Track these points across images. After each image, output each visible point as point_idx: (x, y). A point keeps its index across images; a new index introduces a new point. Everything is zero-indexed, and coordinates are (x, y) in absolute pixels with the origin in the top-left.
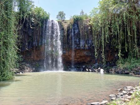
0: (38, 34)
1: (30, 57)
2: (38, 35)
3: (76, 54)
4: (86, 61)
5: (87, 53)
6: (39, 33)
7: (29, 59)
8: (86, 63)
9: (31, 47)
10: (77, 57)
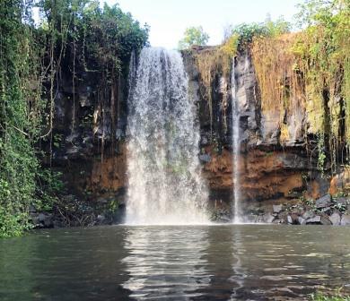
0: (113, 98)
1: (90, 177)
2: (113, 103)
3: (246, 166)
4: (286, 190)
5: (287, 159)
6: (116, 97)
7: (86, 184)
8: (286, 195)
9: (92, 146)
10: (252, 175)
